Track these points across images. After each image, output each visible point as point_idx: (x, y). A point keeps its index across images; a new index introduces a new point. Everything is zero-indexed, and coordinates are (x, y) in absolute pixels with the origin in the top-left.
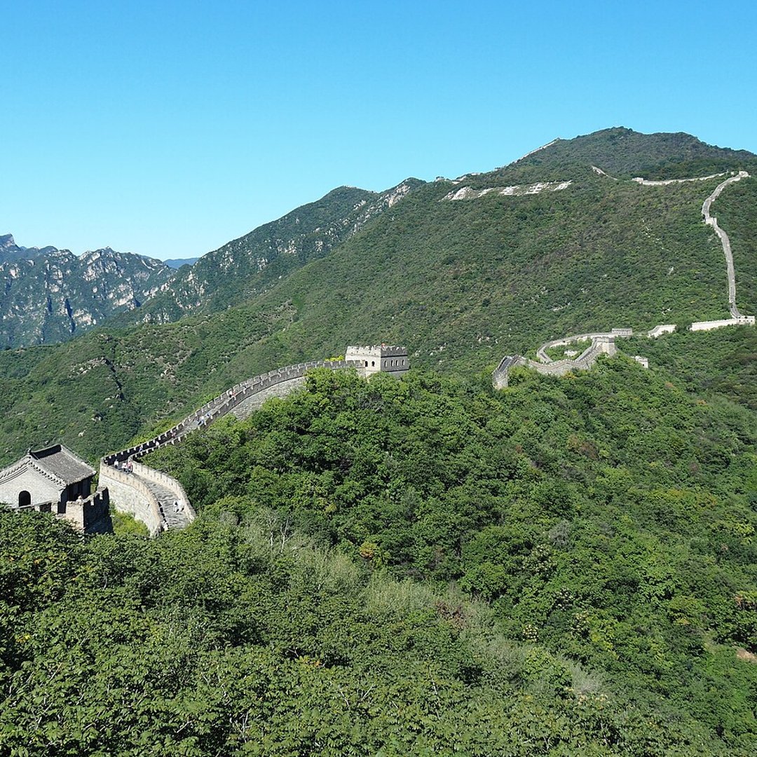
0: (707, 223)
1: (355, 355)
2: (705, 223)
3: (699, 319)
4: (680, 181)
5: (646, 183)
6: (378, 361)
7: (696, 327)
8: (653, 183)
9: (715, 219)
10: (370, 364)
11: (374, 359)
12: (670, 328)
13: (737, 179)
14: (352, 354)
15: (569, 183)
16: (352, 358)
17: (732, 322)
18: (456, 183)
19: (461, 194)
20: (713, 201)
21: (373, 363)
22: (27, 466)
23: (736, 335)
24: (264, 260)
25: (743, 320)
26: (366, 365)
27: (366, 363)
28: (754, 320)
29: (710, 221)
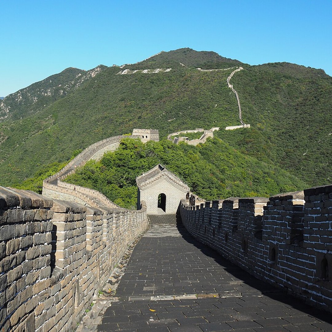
1: (137, 133)
2: (228, 87)
3: (229, 125)
4: (216, 70)
5: (202, 70)
6: (149, 136)
7: (227, 128)
8: (205, 71)
9: (232, 85)
10: (145, 137)
11: (147, 135)
12: (217, 129)
13: (239, 70)
15: (170, 69)
16: (135, 134)
17: (242, 126)
18: (122, 68)
19: (125, 72)
20: (231, 78)
21: (146, 137)
22: (165, 177)
23: (243, 132)
24: (36, 98)
25: (245, 126)
26: (143, 138)
27: (143, 137)
28: (250, 126)
29: (230, 86)
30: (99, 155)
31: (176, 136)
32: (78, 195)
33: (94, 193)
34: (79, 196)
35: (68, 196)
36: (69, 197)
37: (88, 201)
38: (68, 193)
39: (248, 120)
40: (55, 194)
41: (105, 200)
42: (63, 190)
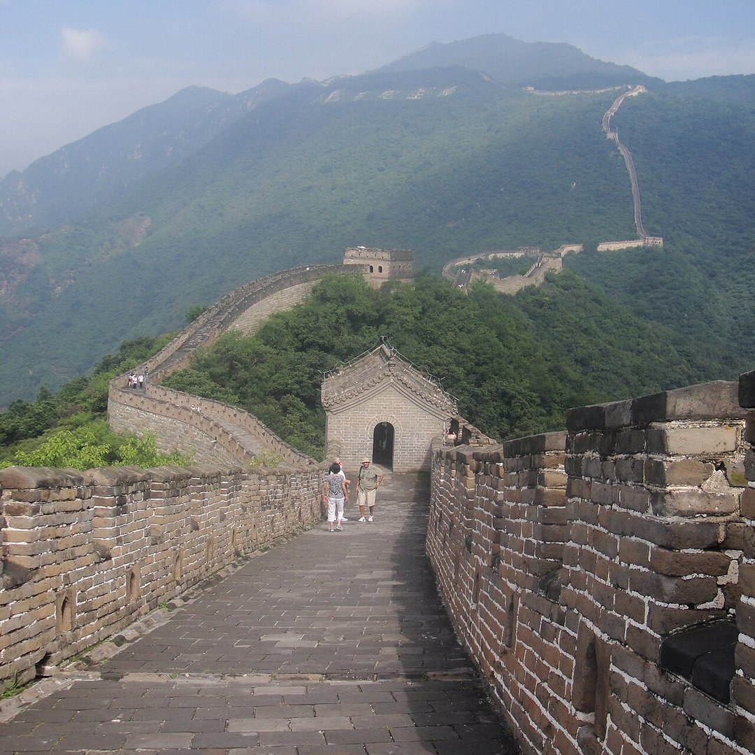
0: (608, 138)
1: (356, 258)
2: (605, 138)
3: (607, 240)
4: (575, 93)
5: (537, 93)
6: (386, 267)
7: (602, 247)
8: (546, 94)
9: (617, 135)
10: (376, 269)
11: (381, 264)
12: (576, 248)
13: (635, 94)
14: (352, 257)
15: (454, 89)
16: (352, 262)
17: (640, 243)
18: (326, 85)
19: (334, 96)
20: (613, 114)
21: (380, 268)
22: (392, 381)
23: (644, 256)
24: (104, 167)
25: (650, 241)
26: (372, 271)
27: (371, 268)
28: (661, 241)
29: (610, 136)
30: (255, 316)
31: (467, 267)
32: (196, 420)
33: (235, 415)
34: (198, 423)
35: (171, 423)
36: (174, 426)
37: (220, 436)
38: (171, 415)
39: (657, 227)
40: (138, 416)
41: (264, 434)
42: (159, 408)
